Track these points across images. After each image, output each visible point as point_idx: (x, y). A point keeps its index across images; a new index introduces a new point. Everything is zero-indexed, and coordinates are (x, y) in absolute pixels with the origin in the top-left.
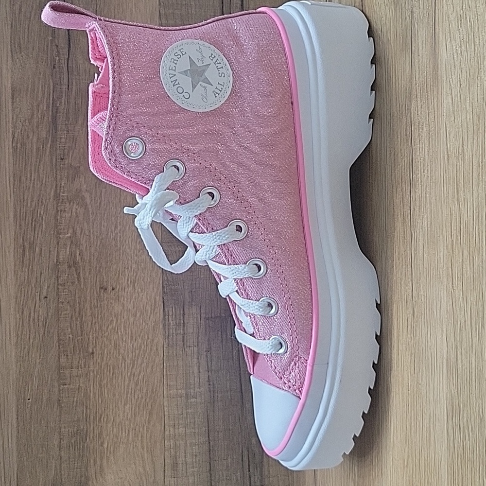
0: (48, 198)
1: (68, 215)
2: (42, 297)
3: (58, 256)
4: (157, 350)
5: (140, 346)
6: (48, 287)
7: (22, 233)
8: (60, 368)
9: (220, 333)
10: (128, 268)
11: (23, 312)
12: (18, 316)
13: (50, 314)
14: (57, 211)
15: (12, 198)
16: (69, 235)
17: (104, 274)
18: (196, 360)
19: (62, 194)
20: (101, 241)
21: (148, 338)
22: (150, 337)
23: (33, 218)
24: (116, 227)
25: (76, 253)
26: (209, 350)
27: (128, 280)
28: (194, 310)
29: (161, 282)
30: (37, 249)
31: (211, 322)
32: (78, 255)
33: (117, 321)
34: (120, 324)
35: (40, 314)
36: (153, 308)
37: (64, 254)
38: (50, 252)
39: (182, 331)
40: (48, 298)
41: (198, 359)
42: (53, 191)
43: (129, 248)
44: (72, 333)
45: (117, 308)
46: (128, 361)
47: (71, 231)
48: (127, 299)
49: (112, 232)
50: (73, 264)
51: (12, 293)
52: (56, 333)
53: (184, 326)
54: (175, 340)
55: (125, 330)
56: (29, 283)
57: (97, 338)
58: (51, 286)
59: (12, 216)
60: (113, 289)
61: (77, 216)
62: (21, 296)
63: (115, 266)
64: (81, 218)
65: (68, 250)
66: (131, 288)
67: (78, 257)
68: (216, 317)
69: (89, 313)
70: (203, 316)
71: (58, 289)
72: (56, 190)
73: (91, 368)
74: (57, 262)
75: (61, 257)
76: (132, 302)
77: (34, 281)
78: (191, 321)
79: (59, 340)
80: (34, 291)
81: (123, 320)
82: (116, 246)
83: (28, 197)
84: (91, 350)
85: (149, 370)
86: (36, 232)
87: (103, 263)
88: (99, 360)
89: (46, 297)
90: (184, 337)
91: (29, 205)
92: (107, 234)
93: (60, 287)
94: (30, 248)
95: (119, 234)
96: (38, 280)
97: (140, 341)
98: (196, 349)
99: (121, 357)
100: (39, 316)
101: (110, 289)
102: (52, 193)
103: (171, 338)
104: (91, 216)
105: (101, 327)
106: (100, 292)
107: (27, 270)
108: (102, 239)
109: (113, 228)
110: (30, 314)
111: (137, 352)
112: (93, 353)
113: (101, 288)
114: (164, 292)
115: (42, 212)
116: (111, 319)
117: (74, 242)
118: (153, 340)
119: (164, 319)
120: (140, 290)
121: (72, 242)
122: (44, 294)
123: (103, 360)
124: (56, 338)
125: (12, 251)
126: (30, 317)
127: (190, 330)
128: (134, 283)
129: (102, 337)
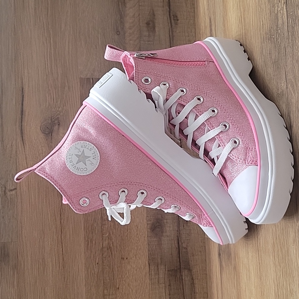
0: (98, 218)
1: (107, 226)
2: (96, 263)
3: (103, 245)
4: (147, 285)
5: (139, 284)
6: (99, 259)
7: (87, 234)
8: (104, 295)
9: (174, 277)
10: (133, 249)
11: (88, 270)
12: (86, 273)
13: (100, 271)
14: (102, 225)
15: (83, 220)
16: (108, 235)
17: (123, 252)
18: (164, 290)
19: (104, 217)
20: (121, 237)
21: (143, 280)
22: (144, 280)
23: (92, 228)
24: (127, 231)
25: (110, 243)
26: (170, 285)
27: (133, 254)
28: (163, 267)
29: (148, 254)
30: (94, 242)
31: (170, 272)
32: (111, 243)
33: (129, 273)
34: (130, 274)
35: (96, 271)
36: (144, 266)
37: (106, 243)
38: (99, 243)
39: (157, 277)
40: (99, 264)
41: (165, 289)
42: (100, 215)
43: (133, 240)
44: (109, 279)
45: (129, 267)
46: (134, 291)
47: (108, 233)
48: (133, 263)
49: (126, 233)
50: (109, 248)
51: (83, 262)
52: (102, 280)
53: (158, 274)
54: (154, 281)
55: (132, 277)
56: (90, 257)
57: (120, 281)
58: (100, 258)
59: (83, 228)
60: (127, 258)
61: (111, 226)
62: (87, 263)
63: (127, 248)
64: (112, 227)
65: (107, 241)
66: (134, 258)
67: (111, 245)
68: (172, 270)
69: (116, 269)
70: (167, 269)
71: (103, 259)
72: (101, 216)
73: (118, 295)
74: (102, 247)
75: (104, 245)
76: (135, 264)
77: (92, 256)
78: (161, 272)
79: (104, 283)
80: (93, 261)
81: (131, 273)
82: (128, 239)
83: (90, 219)
84: (117, 287)
85: (143, 296)
86: (93, 234)
87: (122, 247)
88: (121, 291)
89: (98, 263)
90: (158, 279)
91: (90, 222)
92: (124, 234)
93: (104, 258)
94: (91, 241)
95: (129, 234)
96: (94, 256)
97: (139, 282)
98: (164, 285)
99: (131, 290)
100: (95, 272)
101: (125, 258)
102: (100, 216)
103: (153, 280)
104: (116, 226)
105: (122, 276)
106: (121, 260)
107: (89, 251)
108: (122, 236)
109: (126, 231)
110: (91, 271)
111: (138, 287)
112: (118, 288)
113: (121, 258)
114: (149, 259)
115: (96, 225)
116: (126, 272)
117: (110, 238)
118: (145, 281)
119: (149, 271)
120: (138, 258)
121: (109, 238)
122: (97, 262)
123: (123, 291)
124: (102, 282)
125: (83, 243)
126: (91, 272)
127: (161, 276)
128: (136, 255)
129: (122, 281)
